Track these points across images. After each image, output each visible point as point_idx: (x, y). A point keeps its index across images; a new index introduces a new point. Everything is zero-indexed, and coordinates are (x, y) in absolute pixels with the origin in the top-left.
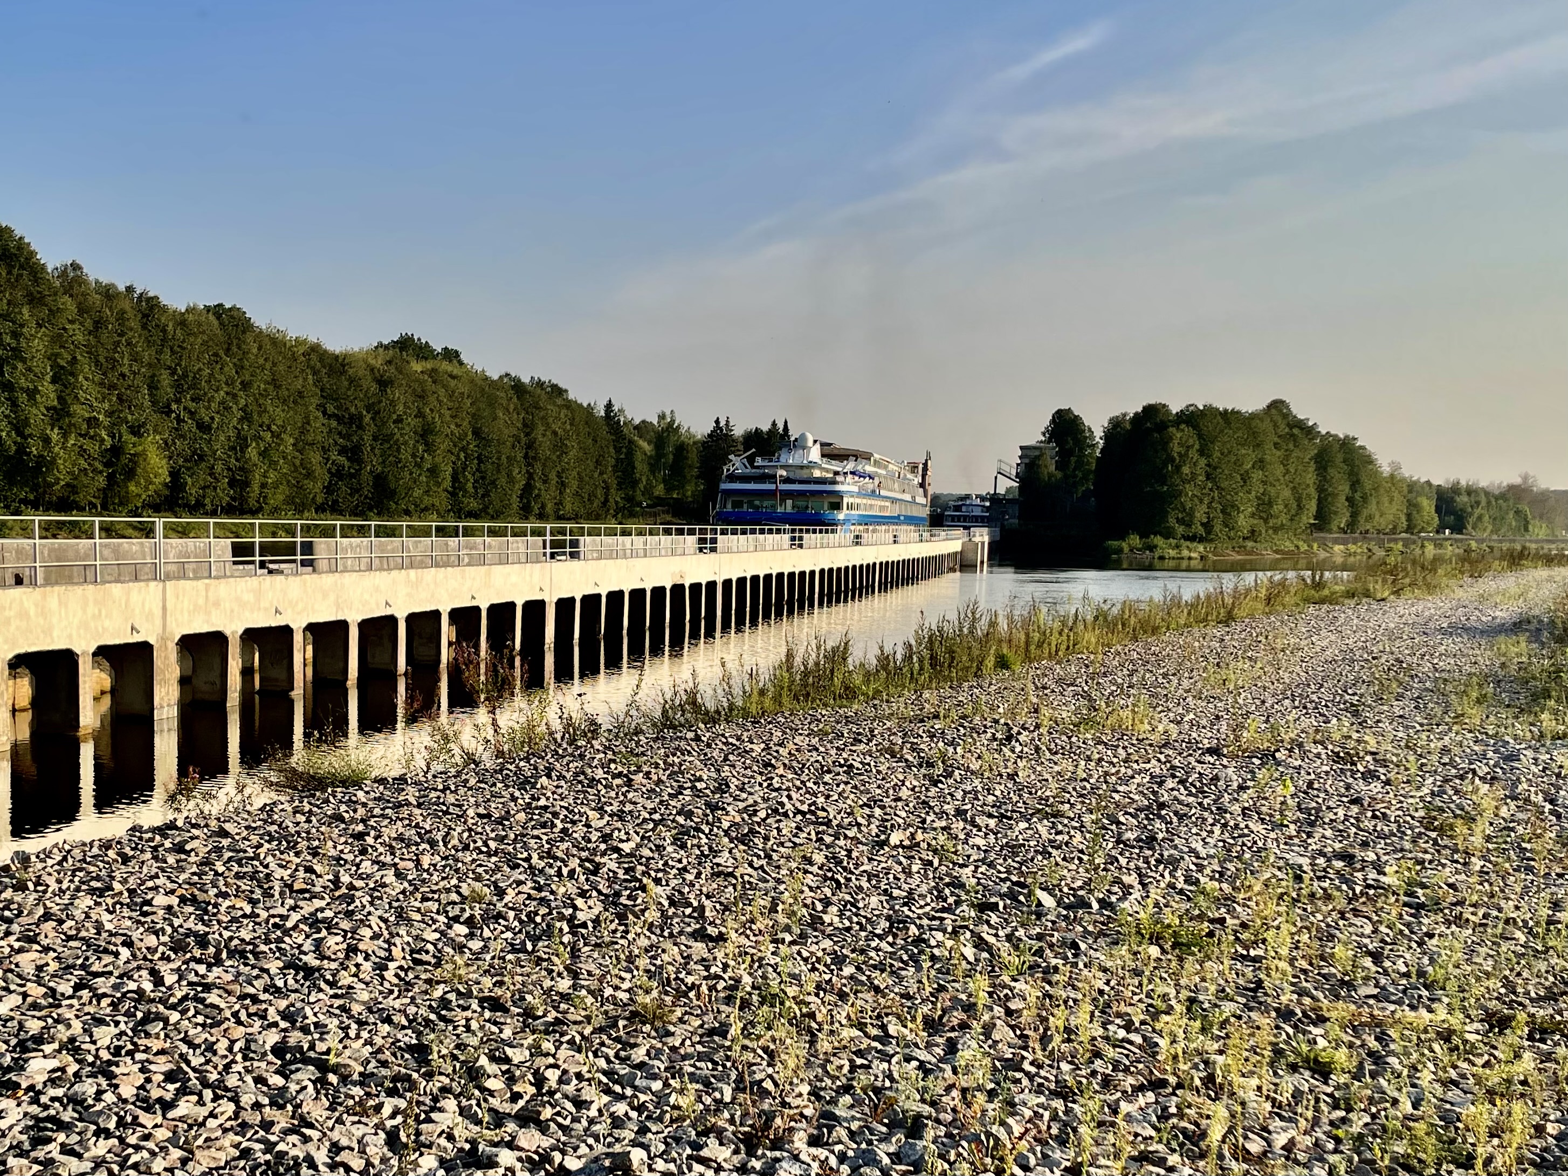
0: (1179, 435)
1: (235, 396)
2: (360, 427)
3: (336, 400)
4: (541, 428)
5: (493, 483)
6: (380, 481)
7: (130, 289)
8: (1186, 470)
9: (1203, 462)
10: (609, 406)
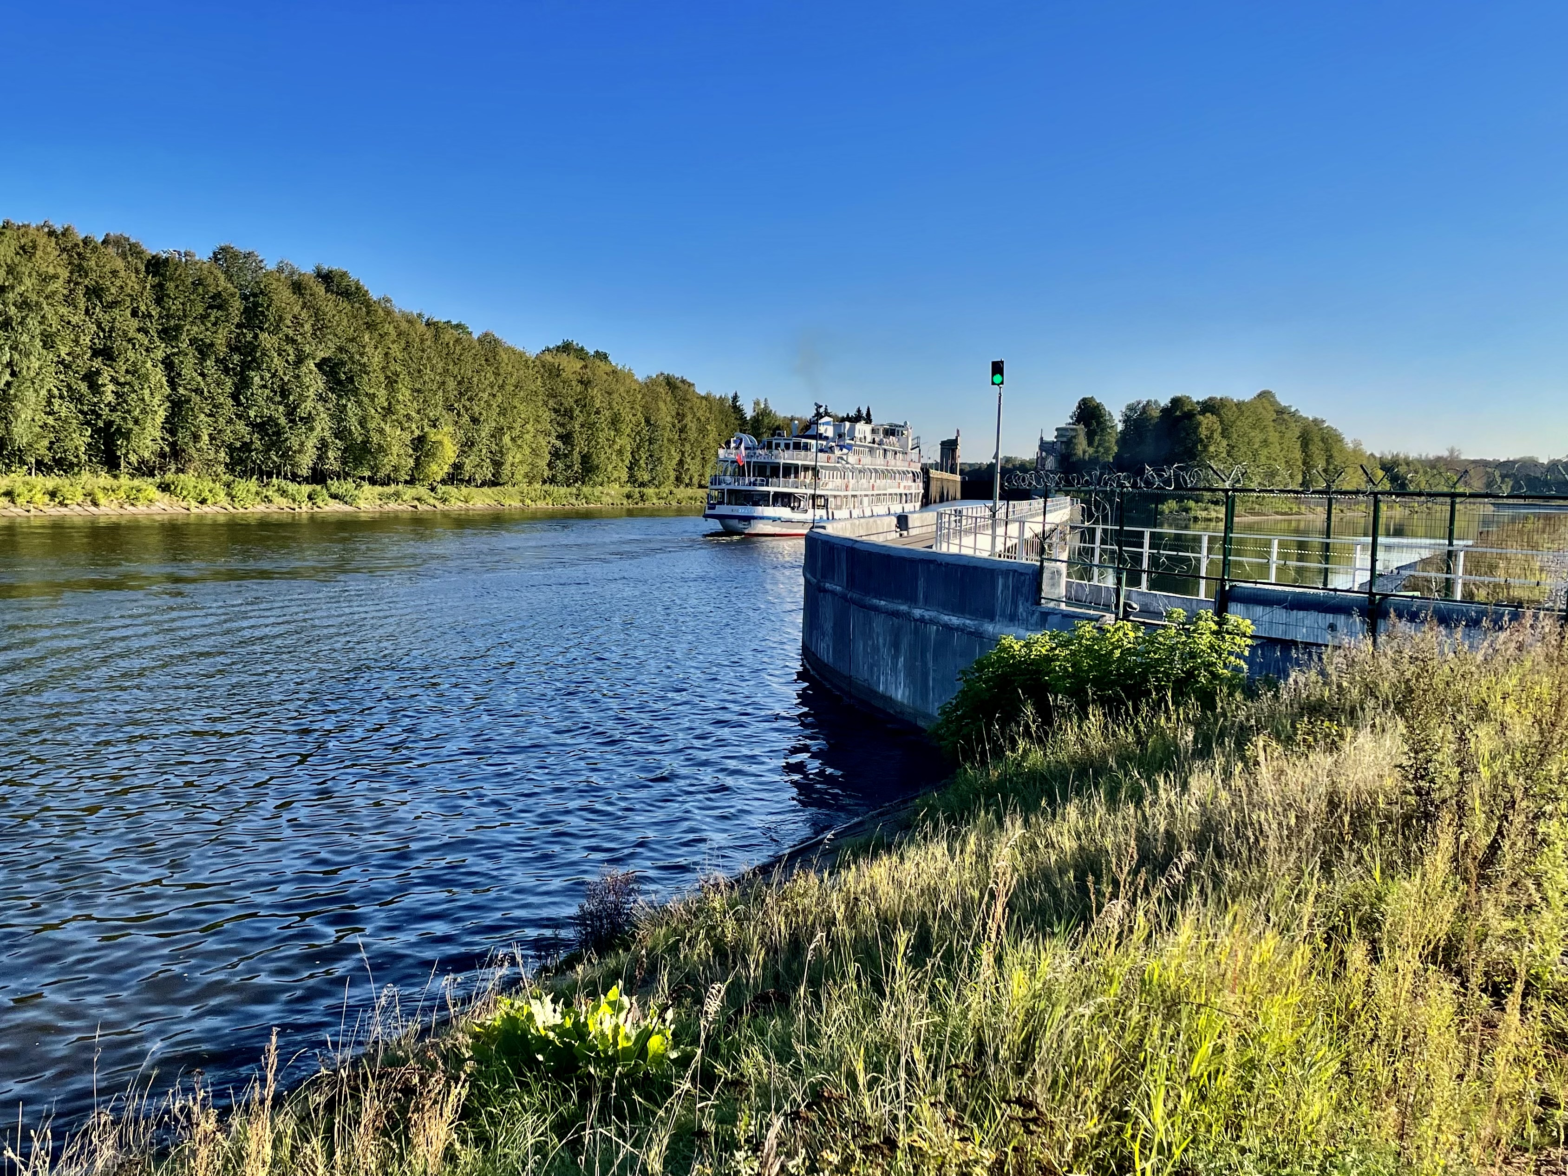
0: (1206, 421)
1: (494, 396)
2: (571, 418)
3: (555, 397)
4: (689, 417)
5: (659, 459)
6: (586, 459)
7: (420, 315)
8: (1212, 449)
9: (1225, 443)
10: (735, 398)
